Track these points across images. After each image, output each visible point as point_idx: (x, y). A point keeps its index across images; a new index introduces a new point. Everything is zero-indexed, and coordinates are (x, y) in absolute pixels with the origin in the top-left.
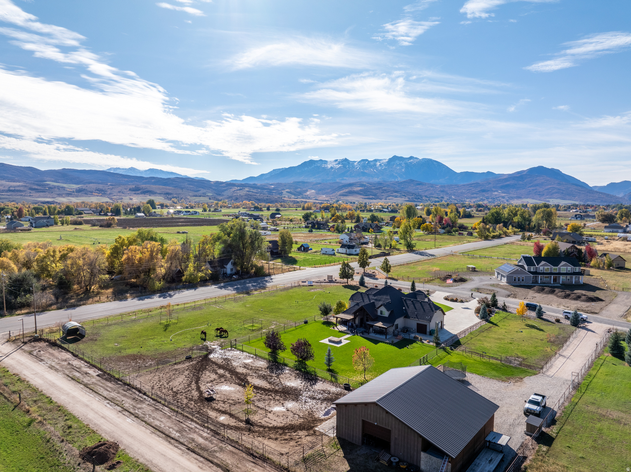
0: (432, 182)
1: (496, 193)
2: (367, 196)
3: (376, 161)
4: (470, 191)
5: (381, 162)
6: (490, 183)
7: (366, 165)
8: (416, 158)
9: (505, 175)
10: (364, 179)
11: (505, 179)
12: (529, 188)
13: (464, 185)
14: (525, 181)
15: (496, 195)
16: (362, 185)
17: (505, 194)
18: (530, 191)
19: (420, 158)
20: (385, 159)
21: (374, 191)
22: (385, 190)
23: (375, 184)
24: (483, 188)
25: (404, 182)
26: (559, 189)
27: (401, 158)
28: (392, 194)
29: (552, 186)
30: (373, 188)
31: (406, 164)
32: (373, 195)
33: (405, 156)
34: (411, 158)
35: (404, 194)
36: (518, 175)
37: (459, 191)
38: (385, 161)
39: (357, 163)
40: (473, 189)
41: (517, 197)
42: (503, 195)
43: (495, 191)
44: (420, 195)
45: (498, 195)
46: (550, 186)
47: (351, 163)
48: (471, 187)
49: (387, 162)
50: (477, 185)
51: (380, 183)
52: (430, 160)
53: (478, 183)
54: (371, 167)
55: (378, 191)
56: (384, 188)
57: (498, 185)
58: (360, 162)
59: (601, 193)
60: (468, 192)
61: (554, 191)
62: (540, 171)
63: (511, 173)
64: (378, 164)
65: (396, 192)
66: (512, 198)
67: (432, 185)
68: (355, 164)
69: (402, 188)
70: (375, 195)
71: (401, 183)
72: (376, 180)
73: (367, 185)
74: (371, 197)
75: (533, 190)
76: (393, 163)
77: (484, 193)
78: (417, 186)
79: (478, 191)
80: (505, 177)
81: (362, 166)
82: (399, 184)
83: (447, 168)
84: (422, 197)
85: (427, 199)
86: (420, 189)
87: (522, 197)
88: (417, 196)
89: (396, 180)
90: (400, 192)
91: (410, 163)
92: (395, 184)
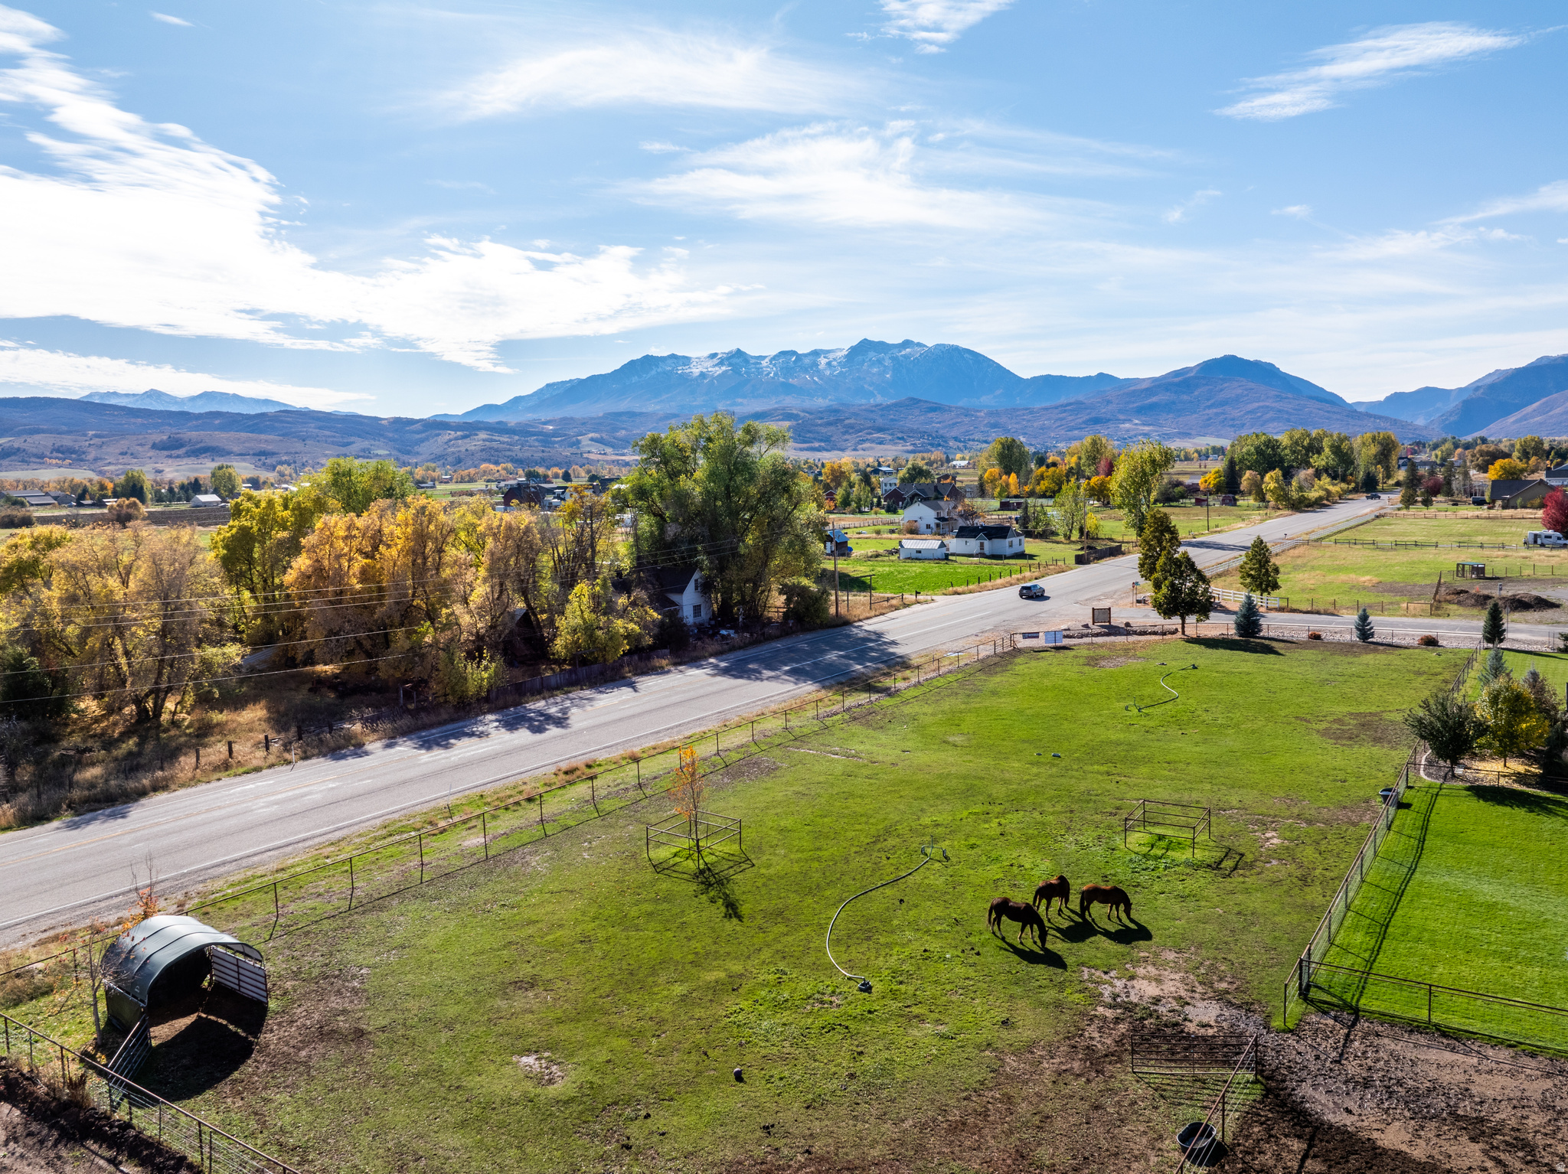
0: (962, 403)
1: (1127, 425)
2: (805, 442)
3: (816, 353)
4: (1063, 422)
5: (831, 356)
6: (1109, 402)
7: (791, 364)
8: (919, 345)
10: (791, 402)
11: (1147, 389)
12: (1207, 411)
13: (1046, 409)
14: (1196, 393)
15: (1128, 431)
16: (788, 416)
17: (1151, 428)
18: (1210, 419)
19: (930, 345)
20: (841, 350)
21: (823, 430)
22: (851, 426)
23: (821, 412)
24: (1093, 415)
25: (895, 405)
26: (1280, 411)
27: (881, 347)
28: (869, 437)
29: (1261, 404)
30: (820, 422)
31: (894, 359)
32: (821, 441)
33: (890, 341)
34: (907, 343)
35: (900, 435)
36: (1176, 380)
37: (1035, 424)
38: (840, 354)
39: (767, 360)
40: (1070, 418)
41: (1179, 433)
42: (1147, 428)
43: (1124, 421)
44: (942, 437)
45: (1133, 430)
46: (1257, 404)
47: (752, 361)
48: (1065, 411)
49: (846, 356)
50: (1078, 407)
51: (831, 410)
52: (956, 350)
53: (1082, 403)
54: (805, 370)
55: (832, 428)
56: (847, 422)
57: (1131, 406)
58: (775, 358)
59: (1380, 417)
60: (1057, 424)
61: (1268, 416)
62: (1228, 368)
63: (1157, 374)
64: (823, 361)
65: (880, 430)
66: (1169, 437)
67: (967, 412)
68: (764, 363)
69: (892, 420)
70: (827, 440)
71: (888, 408)
72: (821, 402)
73: (802, 414)
74: (817, 445)
75: (1217, 414)
76: (860, 358)
77: (1098, 427)
78: (930, 415)
79: (1084, 422)
80: (1144, 386)
81: (781, 369)
82: (882, 409)
83: (999, 367)
84: (946, 442)
85: (961, 445)
86: (940, 423)
87: (1193, 432)
88: (933, 438)
89: (872, 401)
90: (888, 429)
91: (904, 356)
92: (872, 411)
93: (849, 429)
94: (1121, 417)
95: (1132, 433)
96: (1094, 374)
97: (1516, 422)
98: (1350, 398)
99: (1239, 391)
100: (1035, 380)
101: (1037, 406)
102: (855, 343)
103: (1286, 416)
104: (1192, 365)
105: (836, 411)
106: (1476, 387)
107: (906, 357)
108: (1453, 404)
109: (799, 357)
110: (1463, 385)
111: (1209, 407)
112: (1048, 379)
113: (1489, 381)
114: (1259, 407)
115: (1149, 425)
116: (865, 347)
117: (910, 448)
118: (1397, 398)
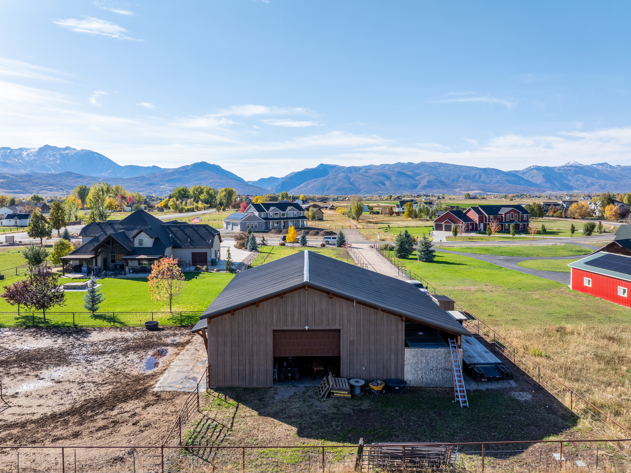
0: (94, 175)
1: (163, 187)
3: (21, 149)
4: (137, 185)
5: (29, 151)
6: (156, 177)
7: (8, 154)
8: (73, 149)
9: (171, 169)
11: (171, 173)
13: (130, 179)
14: (190, 175)
15: (163, 189)
20: (34, 149)
21: (22, 184)
22: (37, 183)
23: (22, 176)
24: (150, 182)
25: (60, 174)
26: (221, 183)
28: (45, 188)
30: (20, 180)
31: (61, 154)
32: (21, 190)
34: (67, 148)
35: (61, 188)
36: (183, 170)
37: (125, 185)
38: (33, 151)
40: (140, 183)
42: (171, 188)
43: (162, 185)
45: (166, 188)
48: (138, 180)
49: (37, 152)
50: (143, 178)
51: (27, 175)
52: (90, 152)
53: (145, 177)
54: (15, 156)
55: (26, 183)
56: (34, 181)
57: (165, 179)
59: (255, 187)
61: (217, 185)
62: (203, 166)
63: (176, 167)
64: (25, 153)
65: (51, 185)
67: (94, 179)
69: (58, 181)
71: (56, 175)
72: (23, 172)
73: (11, 177)
76: (44, 153)
77: (151, 187)
78: (77, 179)
79: (145, 185)
80: (171, 171)
82: (54, 176)
83: (110, 161)
86: (81, 183)
89: (50, 172)
90: (55, 185)
91: (66, 154)
92: (49, 177)
93: (35, 184)
94: (161, 183)
95: (165, 190)
96: (151, 166)
98: (246, 180)
99: (206, 175)
101: (127, 177)
102: (42, 146)
104: (189, 164)
106: (286, 177)
108: (280, 182)
109: (12, 151)
110: (283, 177)
111: (195, 181)
112: (131, 167)
113: (290, 176)
114: (213, 181)
116: (46, 148)
117: (66, 193)
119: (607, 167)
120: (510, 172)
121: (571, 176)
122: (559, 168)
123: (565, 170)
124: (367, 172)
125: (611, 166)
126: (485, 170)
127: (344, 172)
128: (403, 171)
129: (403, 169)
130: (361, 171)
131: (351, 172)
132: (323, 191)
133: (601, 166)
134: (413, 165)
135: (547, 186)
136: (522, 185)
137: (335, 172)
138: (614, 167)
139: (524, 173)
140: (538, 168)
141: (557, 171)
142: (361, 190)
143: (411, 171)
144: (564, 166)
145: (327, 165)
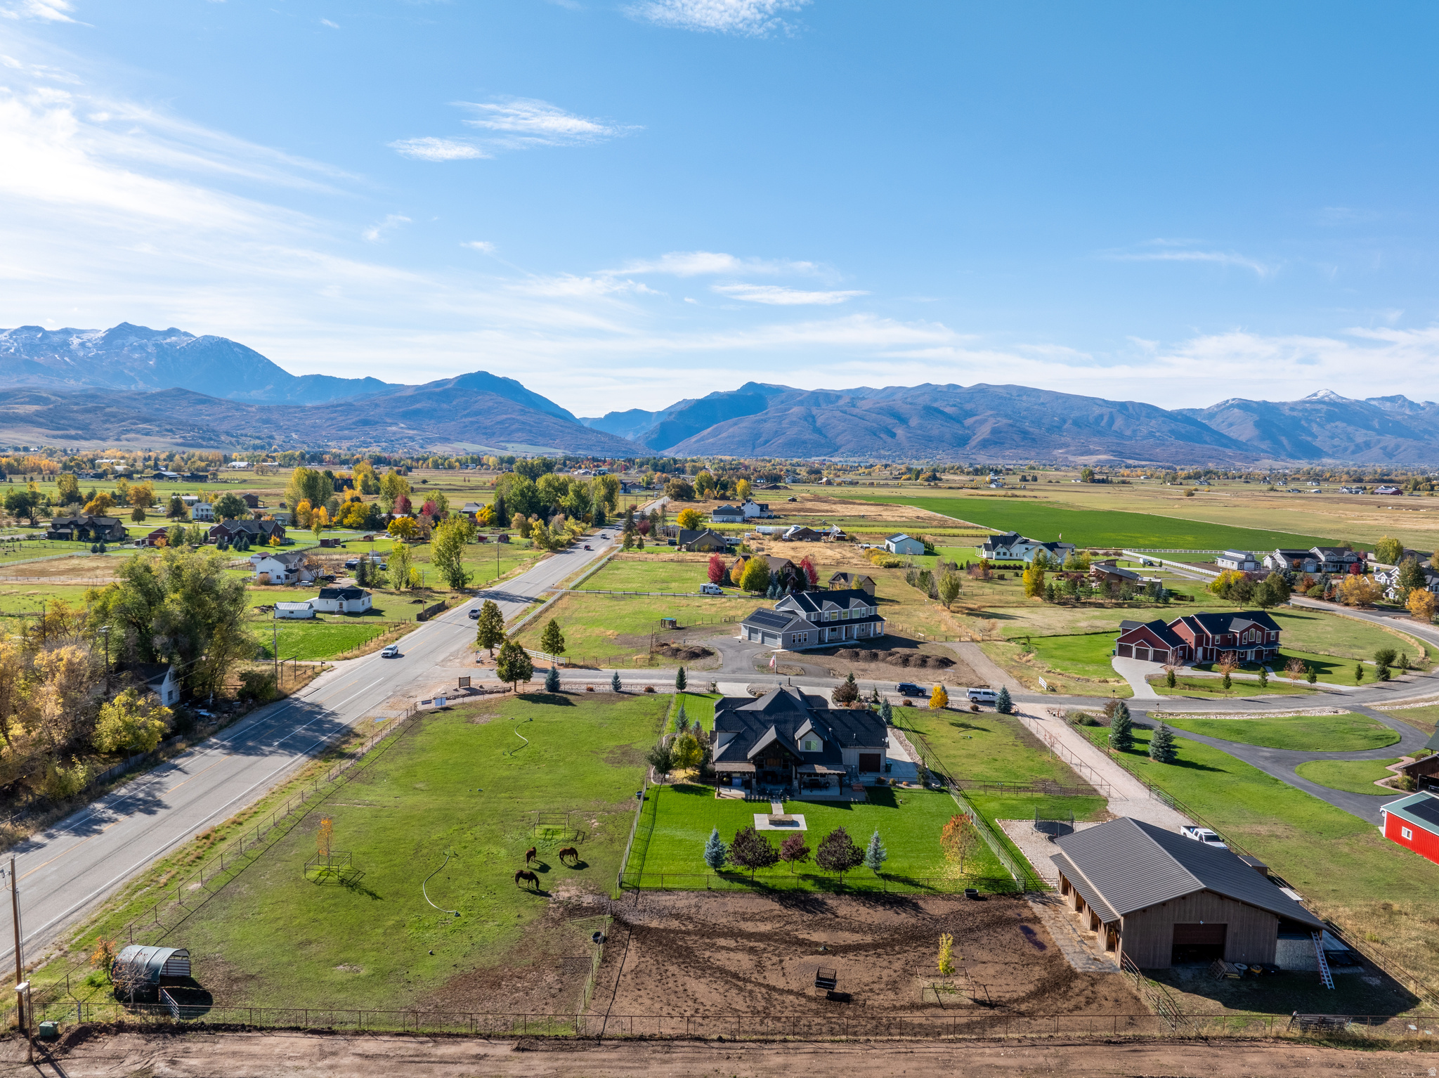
0: (235, 396)
1: (394, 428)
4: (334, 422)
5: (86, 337)
6: (377, 405)
8: (186, 334)
9: (408, 387)
10: (40, 383)
11: (411, 396)
12: (464, 420)
13: (317, 408)
14: (454, 403)
15: (394, 433)
16: (37, 400)
17: (415, 432)
18: (466, 426)
19: (198, 335)
20: (97, 331)
21: (80, 417)
22: (114, 415)
23: (75, 397)
24: (362, 417)
25: (161, 394)
26: (523, 423)
28: (135, 427)
29: (509, 416)
30: (75, 408)
31: (158, 347)
33: (154, 326)
34: (172, 332)
35: (167, 427)
36: (438, 390)
37: (307, 422)
38: (95, 336)
40: (341, 418)
41: (440, 438)
42: (412, 432)
43: (391, 424)
44: (213, 431)
45: (400, 433)
46: (505, 416)
48: (335, 412)
49: (104, 339)
50: (348, 408)
51: (89, 396)
53: (350, 405)
54: (54, 348)
55: (91, 415)
56: (108, 410)
57: (397, 410)
59: (601, 433)
60: (328, 423)
61: (514, 427)
62: (481, 383)
63: (421, 382)
64: (76, 341)
65: (146, 420)
66: (431, 441)
67: (238, 406)
69: (157, 410)
71: (154, 397)
73: (53, 398)
75: (472, 423)
76: (120, 341)
77: (367, 428)
78: (199, 407)
79: (354, 423)
80: (409, 393)
82: (147, 398)
83: (270, 364)
84: (217, 436)
85: (233, 440)
86: (209, 415)
87: (452, 438)
88: (204, 432)
89: (135, 389)
90: (155, 420)
91: (169, 344)
92: (135, 399)
93: (110, 418)
94: (389, 420)
95: (398, 436)
96: (362, 377)
97: (697, 441)
98: (578, 416)
99: (491, 404)
100: (306, 378)
101: (309, 405)
102: (114, 325)
103: (528, 428)
104: (451, 376)
105: (93, 397)
106: (669, 412)
107: (171, 345)
108: (655, 424)
109: (47, 334)
110: (661, 410)
111: (465, 416)
112: (318, 379)
113: (679, 408)
114: (507, 419)
115: (414, 429)
116: (125, 330)
117: (180, 441)
118: (613, 417)
119: (1402, 406)
120: (1180, 412)
121: (1319, 424)
122: (1293, 407)
123: (1306, 410)
124: (854, 406)
125: (1411, 403)
126: (1123, 407)
127: (801, 403)
128: (935, 405)
129: (936, 400)
130: (841, 402)
131: (818, 405)
132: (754, 448)
133: (1388, 404)
134: (958, 391)
135: (1263, 447)
136: (1206, 443)
137: (782, 402)
138: (1418, 405)
139: (1212, 414)
140: (1245, 405)
141: (1287, 412)
142: (840, 447)
143: (954, 406)
144: (1304, 402)
145: (762, 386)
